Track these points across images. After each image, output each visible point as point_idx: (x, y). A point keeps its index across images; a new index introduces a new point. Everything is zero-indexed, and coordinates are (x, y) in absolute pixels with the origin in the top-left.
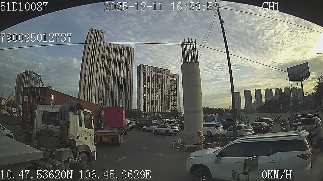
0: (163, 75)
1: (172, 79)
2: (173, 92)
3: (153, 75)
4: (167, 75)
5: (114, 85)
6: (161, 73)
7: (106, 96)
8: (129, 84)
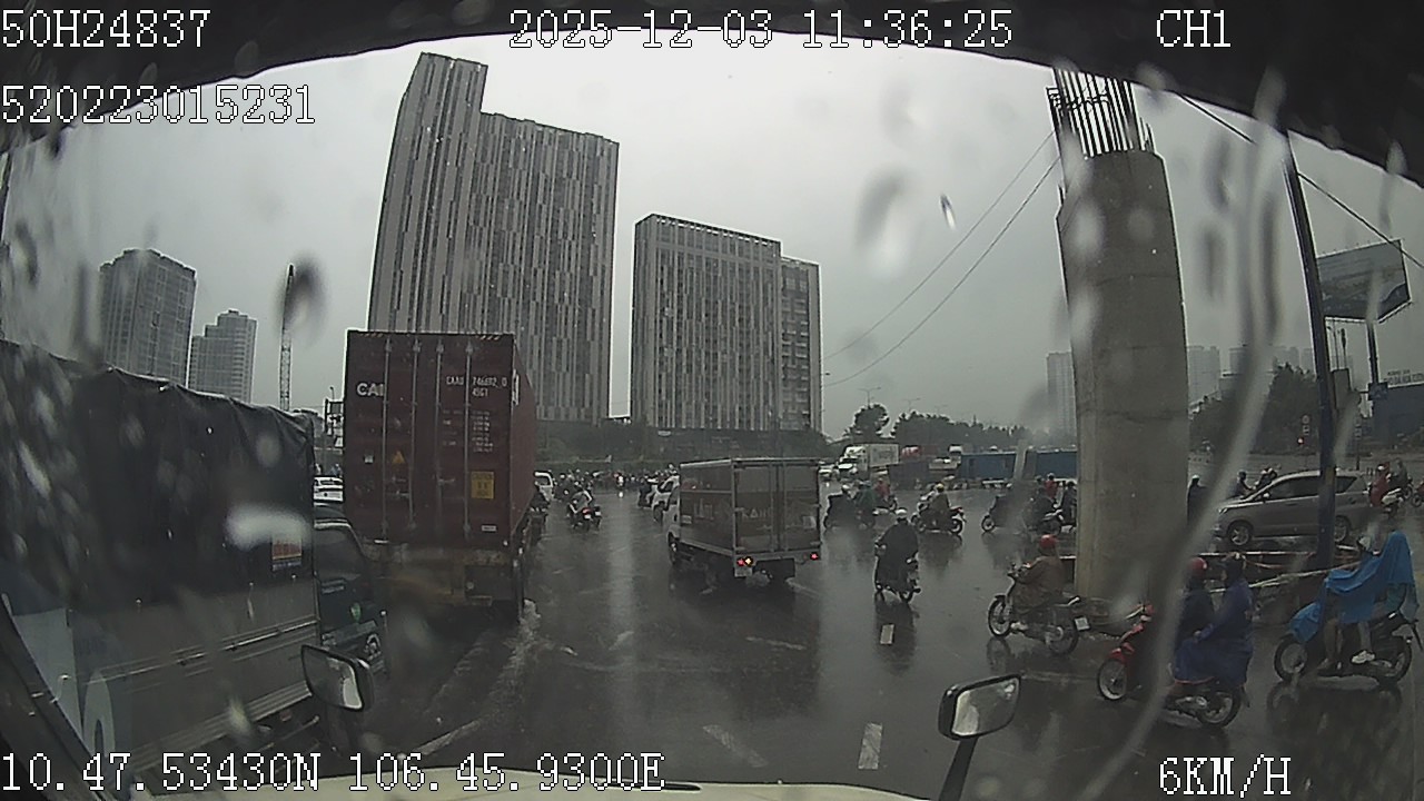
0: (748, 264)
1: (791, 284)
2: (793, 343)
3: (707, 264)
4: (770, 267)
5: (526, 306)
6: (742, 255)
8: (596, 304)
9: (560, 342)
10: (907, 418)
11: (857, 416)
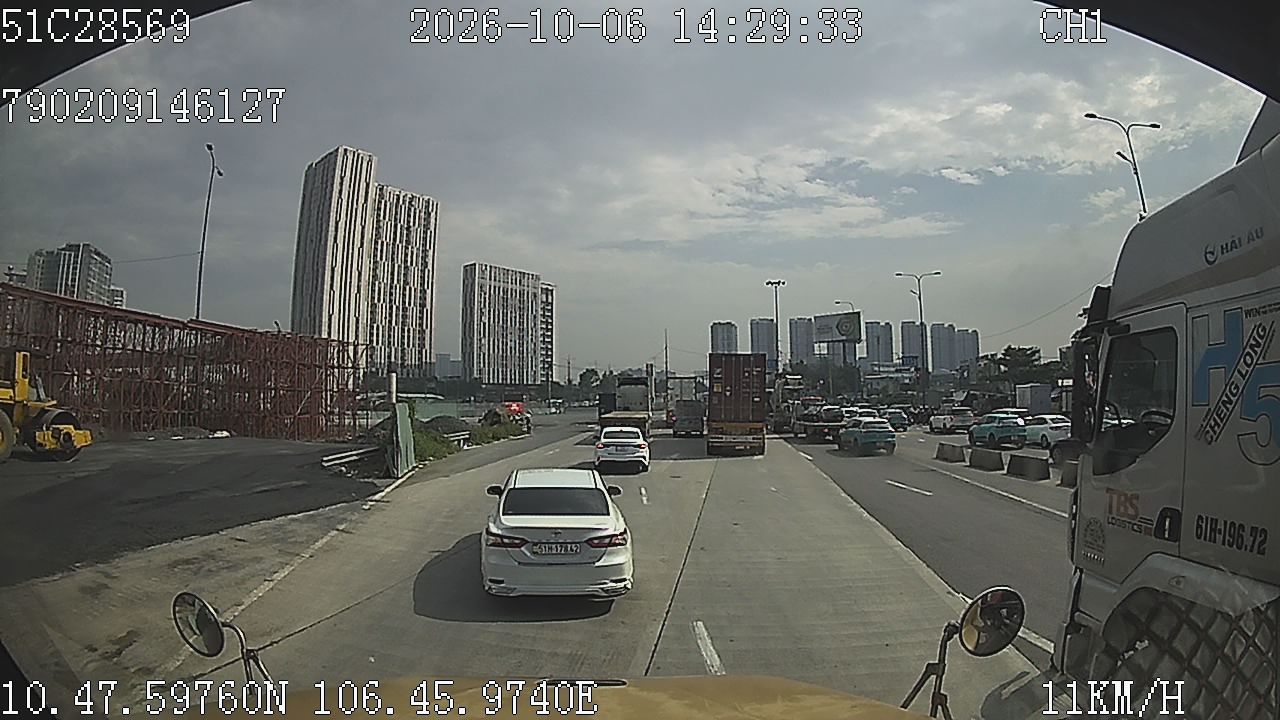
0: (524, 290)
1: (544, 296)
2: (544, 335)
3: (503, 291)
4: (535, 290)
6: (520, 284)
7: (371, 340)
8: (428, 307)
9: (409, 330)
10: (608, 373)
11: (581, 376)
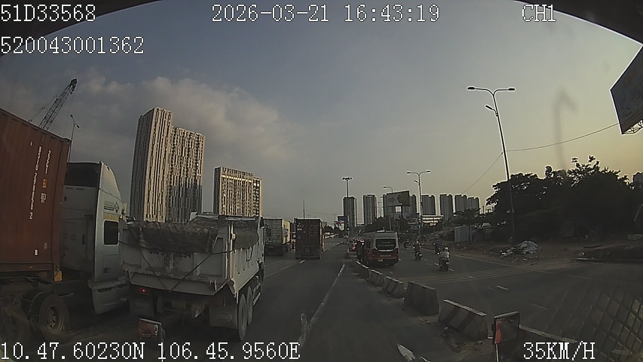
0: (245, 181)
1: (255, 184)
2: (255, 203)
3: (234, 181)
4: (250, 181)
5: (179, 188)
6: (243, 178)
7: (169, 204)
9: (188, 199)
